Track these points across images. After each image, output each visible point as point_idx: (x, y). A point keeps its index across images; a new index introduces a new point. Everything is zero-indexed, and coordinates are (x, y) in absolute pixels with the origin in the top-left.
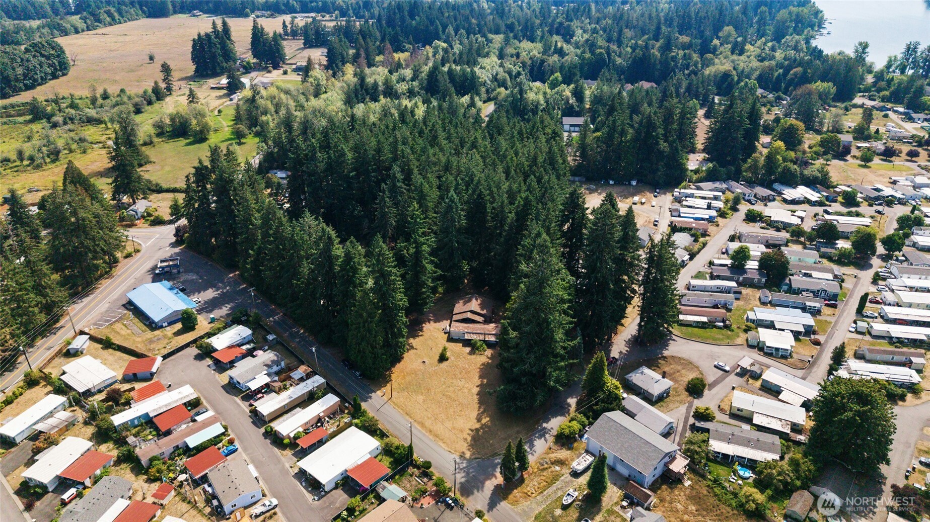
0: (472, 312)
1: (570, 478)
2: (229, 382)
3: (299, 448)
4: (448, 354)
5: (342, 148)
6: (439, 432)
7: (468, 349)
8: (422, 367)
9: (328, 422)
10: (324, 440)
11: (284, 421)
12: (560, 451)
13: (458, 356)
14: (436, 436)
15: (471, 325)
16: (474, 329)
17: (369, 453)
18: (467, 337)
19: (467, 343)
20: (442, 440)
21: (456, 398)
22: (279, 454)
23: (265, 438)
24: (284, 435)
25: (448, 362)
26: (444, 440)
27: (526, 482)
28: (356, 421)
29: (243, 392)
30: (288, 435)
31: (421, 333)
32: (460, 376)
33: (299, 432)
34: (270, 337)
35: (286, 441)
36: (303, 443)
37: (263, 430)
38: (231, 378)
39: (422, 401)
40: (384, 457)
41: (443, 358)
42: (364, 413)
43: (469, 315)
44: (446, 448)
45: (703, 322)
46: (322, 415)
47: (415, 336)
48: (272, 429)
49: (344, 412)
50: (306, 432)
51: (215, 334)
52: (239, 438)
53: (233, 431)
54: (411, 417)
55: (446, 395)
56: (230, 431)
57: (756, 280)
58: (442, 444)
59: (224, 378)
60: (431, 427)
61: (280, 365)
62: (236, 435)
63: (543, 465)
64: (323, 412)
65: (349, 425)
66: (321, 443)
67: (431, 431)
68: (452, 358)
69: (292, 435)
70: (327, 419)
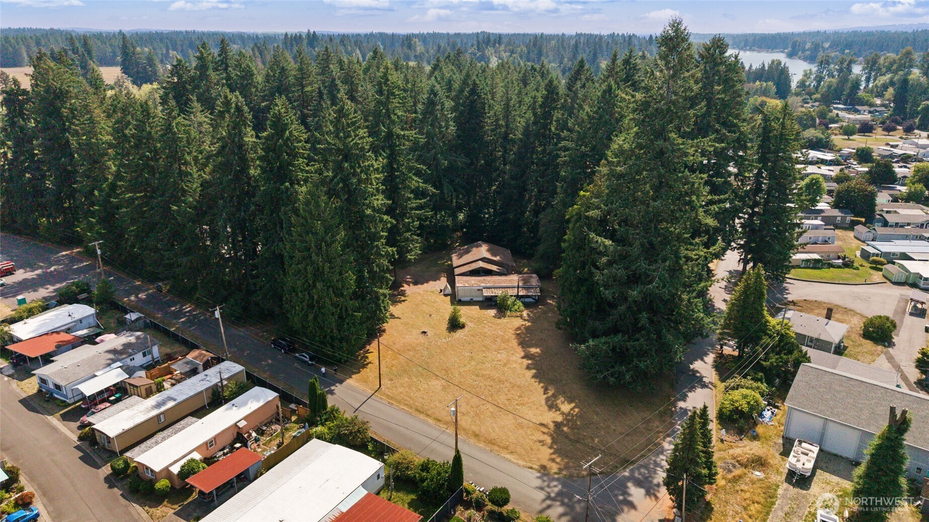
0: (484, 260)
1: (793, 491)
2: (40, 391)
3: (195, 496)
4: (462, 320)
5: (248, 66)
6: (493, 435)
7: (492, 312)
8: (422, 339)
9: (257, 440)
10: (252, 474)
11: (157, 443)
12: (741, 444)
13: (479, 321)
14: (491, 442)
15: (488, 278)
16: (495, 282)
17: (364, 485)
18: (487, 293)
19: (489, 303)
20: (506, 448)
21: (502, 378)
22: (144, 515)
23: (111, 487)
24: (157, 469)
25: (466, 329)
26: (511, 448)
27: (716, 507)
28: (319, 429)
29: (70, 405)
30: (167, 470)
31: (403, 298)
32: (494, 347)
33: (193, 460)
34: (132, 316)
35: (162, 484)
36: (202, 483)
37: (107, 470)
38: (43, 381)
39: (439, 388)
40: (394, 493)
41: (455, 325)
42: (333, 414)
43: (481, 264)
44: (521, 463)
45: (815, 260)
46: (242, 424)
47: (395, 302)
48: (127, 464)
49: (289, 419)
50: (209, 461)
51: (20, 319)
52: (44, 494)
53: (32, 479)
54: (428, 415)
55: (483, 376)
56: (23, 480)
57: (839, 218)
58: (508, 456)
59: (30, 386)
60: (474, 428)
61: (150, 353)
62: (39, 486)
63: (730, 471)
64: (245, 418)
65: (305, 439)
66: (244, 479)
67: (476, 436)
68: (470, 325)
69: (175, 469)
70: (254, 434)
